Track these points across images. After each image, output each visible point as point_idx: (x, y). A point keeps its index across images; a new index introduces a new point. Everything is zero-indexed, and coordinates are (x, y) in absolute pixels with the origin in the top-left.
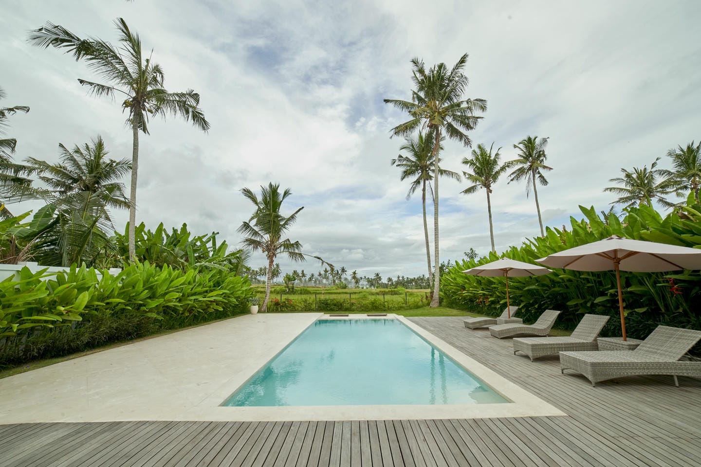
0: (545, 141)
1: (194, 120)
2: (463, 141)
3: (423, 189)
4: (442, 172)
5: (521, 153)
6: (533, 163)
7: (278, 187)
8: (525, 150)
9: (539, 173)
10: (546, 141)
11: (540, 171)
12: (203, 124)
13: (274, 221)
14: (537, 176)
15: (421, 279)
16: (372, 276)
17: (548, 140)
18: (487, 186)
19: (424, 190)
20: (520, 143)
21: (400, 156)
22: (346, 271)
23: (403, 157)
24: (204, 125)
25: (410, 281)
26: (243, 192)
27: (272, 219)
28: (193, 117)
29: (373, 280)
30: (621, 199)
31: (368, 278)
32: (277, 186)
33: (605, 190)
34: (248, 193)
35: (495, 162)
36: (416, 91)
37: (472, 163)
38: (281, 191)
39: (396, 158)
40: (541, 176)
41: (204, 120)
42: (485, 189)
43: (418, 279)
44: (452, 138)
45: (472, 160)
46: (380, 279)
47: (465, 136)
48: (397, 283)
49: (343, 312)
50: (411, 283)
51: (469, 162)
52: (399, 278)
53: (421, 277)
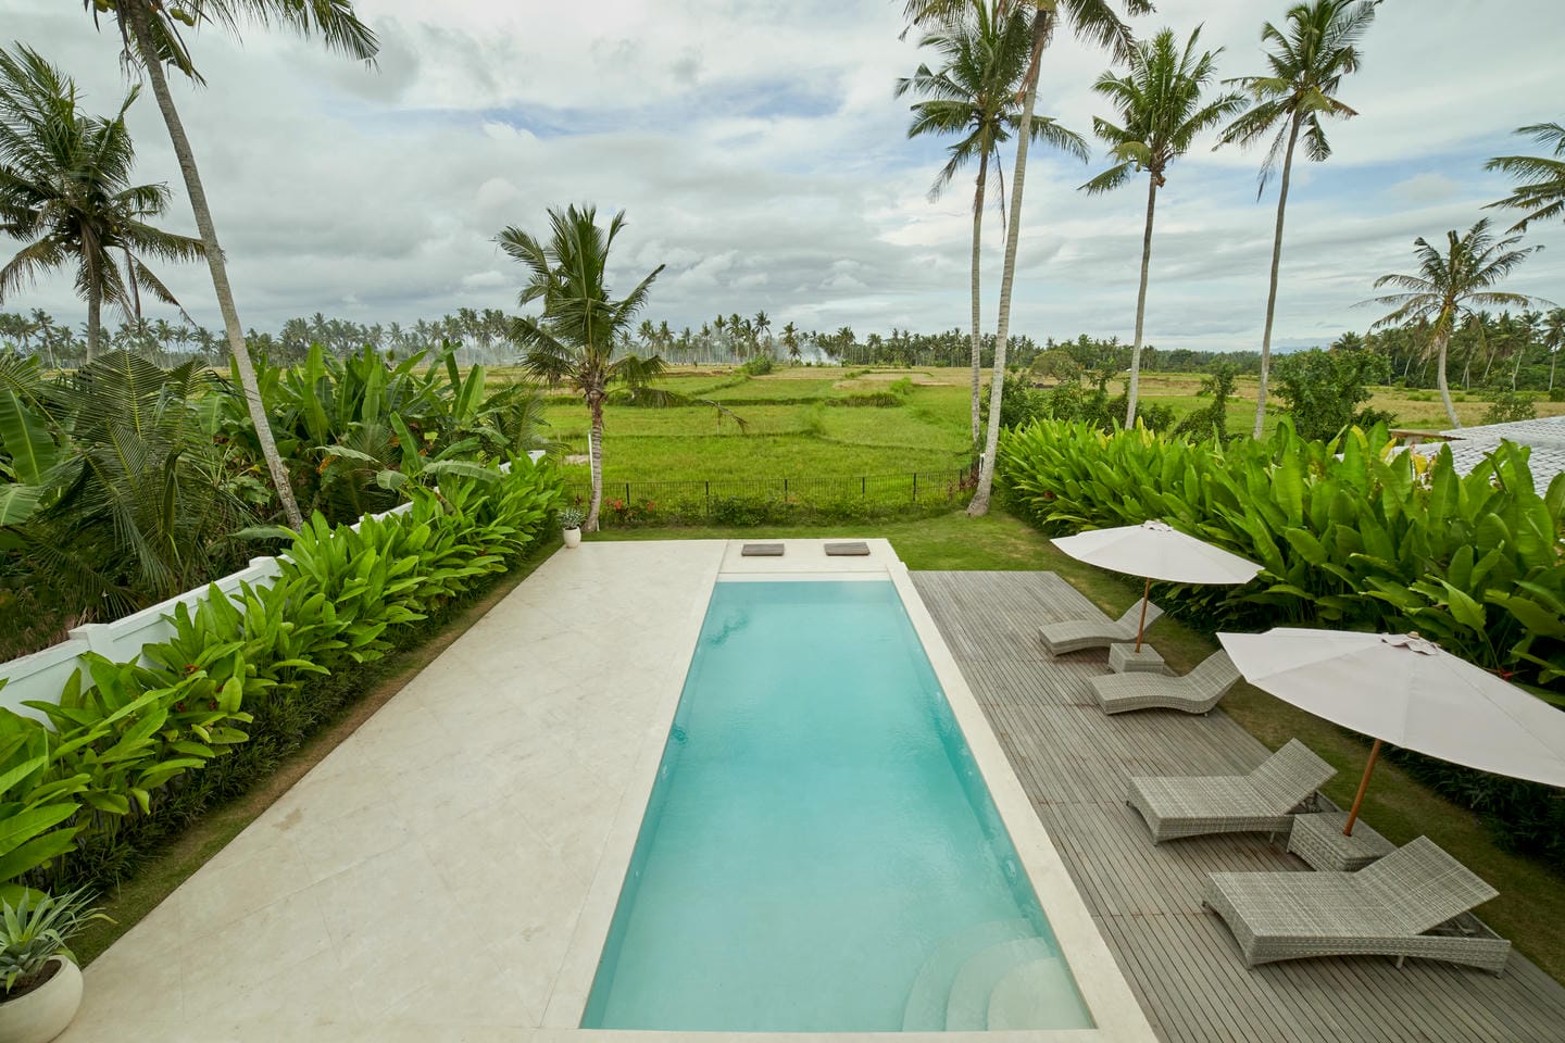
1: (325, 26)
2: (1113, 45)
3: (980, 176)
4: (1039, 125)
5: (1278, 51)
6: (1303, 89)
7: (593, 215)
8: (1293, 44)
9: (1313, 121)
12: (354, 36)
13: (594, 318)
14: (1305, 129)
15: (950, 339)
16: (832, 332)
18: (1156, 168)
19: (981, 181)
20: (1288, 21)
21: (924, 71)
22: (769, 323)
23: (931, 75)
24: (361, 40)
25: (924, 344)
26: (503, 245)
27: (588, 311)
28: (321, 19)
29: (835, 340)
30: (1523, 191)
31: (823, 336)
32: (589, 212)
33: (1490, 166)
34: (516, 241)
35: (1193, 91)
37: (1126, 93)
38: (602, 223)
39: (911, 75)
40: (1317, 133)
41: (352, 19)
42: (1145, 176)
43: (942, 338)
44: (1083, 32)
45: (1129, 81)
46: (851, 336)
47: (1122, 27)
48: (892, 348)
49: (769, 529)
50: (926, 348)
51: (1117, 86)
52: (896, 334)
53: (951, 335)
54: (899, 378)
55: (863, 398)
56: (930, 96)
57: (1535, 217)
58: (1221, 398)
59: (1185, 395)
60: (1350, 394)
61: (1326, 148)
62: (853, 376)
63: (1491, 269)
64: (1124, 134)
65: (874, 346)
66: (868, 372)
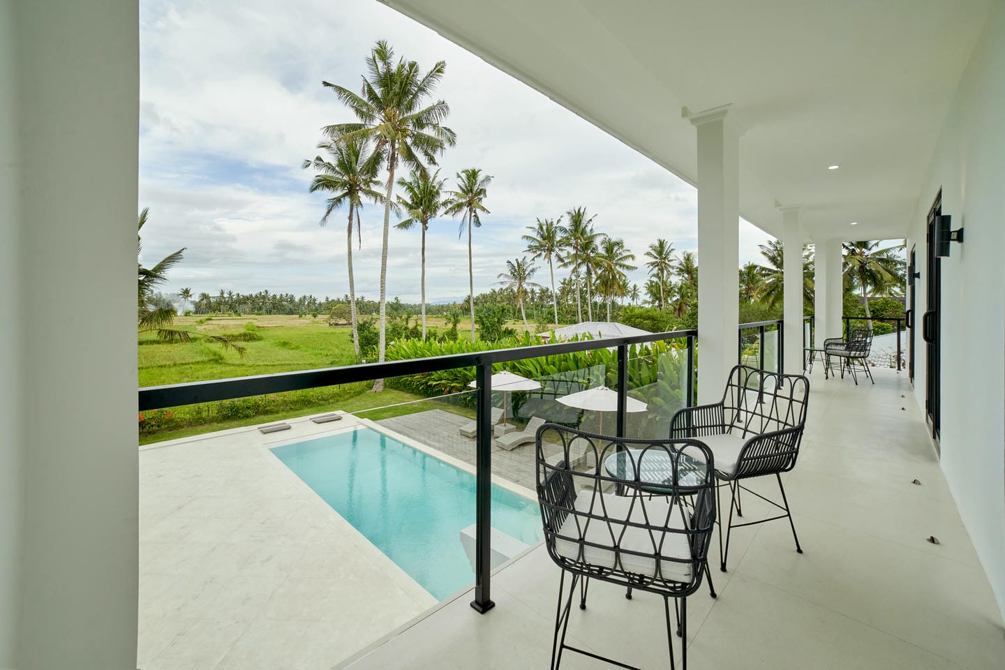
0: (488, 179)
3: (350, 216)
5: (462, 184)
6: (471, 199)
8: (466, 182)
9: (475, 212)
10: (490, 179)
11: (477, 212)
14: (473, 214)
15: (262, 297)
17: (492, 178)
18: (424, 222)
20: (463, 172)
21: (319, 159)
23: (323, 162)
30: (531, 248)
35: (437, 193)
36: (370, 81)
37: (410, 188)
39: (312, 159)
40: (477, 217)
42: (419, 225)
45: (411, 184)
48: (219, 304)
49: (265, 417)
50: (245, 303)
51: (406, 184)
52: (222, 293)
53: (263, 294)
54: (245, 322)
55: (233, 336)
56: (323, 172)
57: (536, 257)
58: (455, 325)
59: (442, 326)
60: (500, 322)
61: (480, 224)
62: (201, 322)
63: (529, 274)
64: (410, 205)
65: (205, 301)
66: (211, 319)
